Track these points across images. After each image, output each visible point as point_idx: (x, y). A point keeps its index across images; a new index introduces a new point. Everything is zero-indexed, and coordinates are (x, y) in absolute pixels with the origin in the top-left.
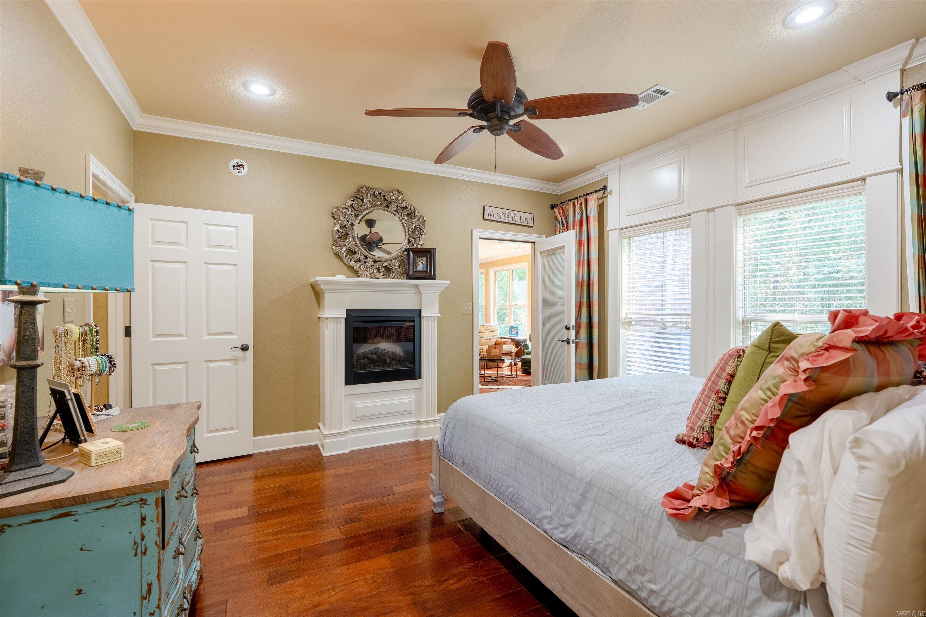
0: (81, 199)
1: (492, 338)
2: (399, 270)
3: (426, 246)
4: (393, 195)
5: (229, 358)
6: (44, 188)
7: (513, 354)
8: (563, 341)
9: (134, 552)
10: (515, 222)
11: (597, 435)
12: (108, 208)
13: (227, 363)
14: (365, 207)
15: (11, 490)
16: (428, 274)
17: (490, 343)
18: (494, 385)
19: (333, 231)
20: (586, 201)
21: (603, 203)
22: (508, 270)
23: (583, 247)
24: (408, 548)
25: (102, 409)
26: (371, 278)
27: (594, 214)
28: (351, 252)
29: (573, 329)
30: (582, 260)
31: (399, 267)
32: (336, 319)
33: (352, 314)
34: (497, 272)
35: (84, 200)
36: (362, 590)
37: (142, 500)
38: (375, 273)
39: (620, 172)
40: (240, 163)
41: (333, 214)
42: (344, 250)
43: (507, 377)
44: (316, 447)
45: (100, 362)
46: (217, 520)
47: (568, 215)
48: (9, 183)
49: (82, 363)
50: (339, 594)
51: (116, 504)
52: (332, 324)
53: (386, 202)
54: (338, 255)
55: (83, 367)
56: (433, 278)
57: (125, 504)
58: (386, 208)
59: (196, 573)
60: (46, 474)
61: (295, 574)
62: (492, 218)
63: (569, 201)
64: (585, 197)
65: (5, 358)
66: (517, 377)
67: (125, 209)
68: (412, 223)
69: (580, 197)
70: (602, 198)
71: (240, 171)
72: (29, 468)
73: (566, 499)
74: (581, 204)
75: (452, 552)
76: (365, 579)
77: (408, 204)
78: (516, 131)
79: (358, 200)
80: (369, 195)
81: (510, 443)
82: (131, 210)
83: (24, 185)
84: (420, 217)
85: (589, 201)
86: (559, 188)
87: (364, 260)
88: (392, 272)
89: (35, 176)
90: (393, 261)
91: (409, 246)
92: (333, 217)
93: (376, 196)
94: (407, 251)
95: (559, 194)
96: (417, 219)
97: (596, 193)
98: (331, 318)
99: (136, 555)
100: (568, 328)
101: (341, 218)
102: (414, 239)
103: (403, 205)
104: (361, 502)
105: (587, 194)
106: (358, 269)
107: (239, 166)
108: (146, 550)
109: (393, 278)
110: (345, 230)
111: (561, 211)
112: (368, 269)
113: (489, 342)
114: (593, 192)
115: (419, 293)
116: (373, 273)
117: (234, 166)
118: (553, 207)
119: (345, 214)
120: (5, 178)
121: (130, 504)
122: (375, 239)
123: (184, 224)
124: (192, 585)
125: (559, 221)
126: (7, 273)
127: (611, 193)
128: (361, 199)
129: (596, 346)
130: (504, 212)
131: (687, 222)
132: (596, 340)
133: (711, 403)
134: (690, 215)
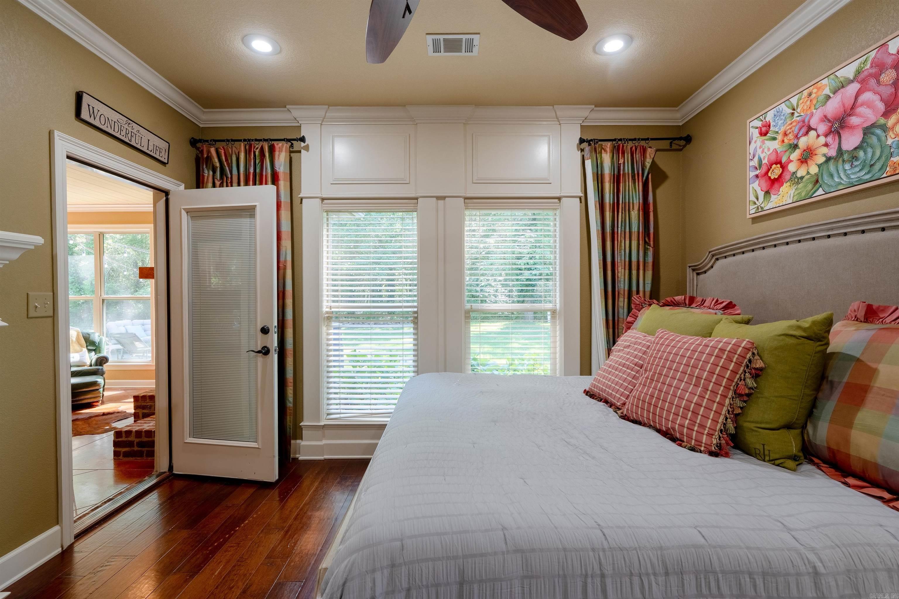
10: (138, 146)
20: (272, 149)
29: (275, 332)
39: (321, 125)
62: (97, 123)
63: (233, 141)
64: (270, 142)
69: (261, 140)
74: (262, 151)
85: (275, 150)
86: (204, 117)
97: (289, 143)
100: (265, 331)
105: (273, 140)
114: (281, 140)
118: (195, 142)
127: (308, 148)
129: (291, 352)
130: (120, 120)
131: (413, 205)
132: (290, 344)
133: (727, 402)
134: (417, 199)
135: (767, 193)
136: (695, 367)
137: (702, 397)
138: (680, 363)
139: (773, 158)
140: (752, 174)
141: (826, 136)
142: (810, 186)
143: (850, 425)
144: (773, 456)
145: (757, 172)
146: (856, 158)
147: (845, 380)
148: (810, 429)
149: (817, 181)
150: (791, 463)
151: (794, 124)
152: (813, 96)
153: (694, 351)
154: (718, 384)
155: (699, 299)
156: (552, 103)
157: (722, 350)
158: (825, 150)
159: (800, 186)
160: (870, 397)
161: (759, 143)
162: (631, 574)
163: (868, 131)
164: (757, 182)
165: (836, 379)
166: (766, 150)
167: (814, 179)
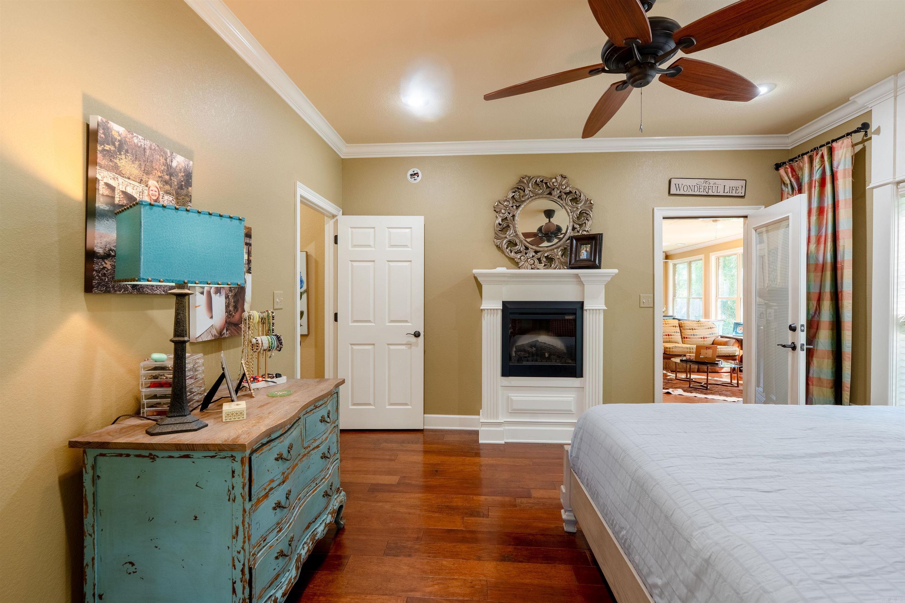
0: (199, 214)
1: (707, 336)
2: (562, 260)
3: (594, 231)
4: (557, 181)
5: (405, 343)
6: (169, 209)
7: (737, 357)
8: (784, 346)
9: (228, 498)
10: (715, 194)
11: (757, 490)
12: (221, 219)
13: (404, 347)
14: (527, 197)
15: (164, 431)
16: (591, 263)
17: (705, 343)
18: (702, 393)
19: (495, 225)
20: (831, 151)
21: (863, 150)
22: (735, 254)
23: (825, 216)
24: (520, 562)
25: (274, 377)
26: (532, 269)
27: (845, 166)
28: (512, 244)
29: (803, 331)
30: (824, 234)
31: (562, 256)
32: (492, 311)
33: (508, 306)
34: (720, 258)
35: (201, 215)
36: (458, 590)
37: (232, 456)
38: (536, 263)
39: (895, 97)
40: (415, 172)
41: (494, 208)
42: (504, 242)
43: (724, 385)
44: (477, 433)
45: (270, 340)
46: (374, 482)
47: (802, 175)
48: (143, 207)
49: (257, 341)
50: (436, 587)
51: (216, 456)
52: (489, 315)
53: (548, 189)
54: (499, 247)
55: (257, 344)
56: (599, 267)
57: (222, 457)
58: (548, 196)
59: (323, 525)
60: (187, 423)
61: (408, 552)
62: (682, 192)
63: (803, 154)
64: (830, 145)
65: (216, 334)
66: (738, 386)
67: (236, 219)
68: (577, 208)
69: (821, 146)
70: (863, 141)
71: (416, 178)
72: (179, 416)
73: (679, 572)
74: (822, 156)
75: (567, 583)
76: (465, 580)
77: (573, 188)
78: (672, 75)
79: (520, 191)
80: (530, 185)
81: (627, 473)
82: (241, 220)
83: (154, 208)
84: (587, 200)
85: (836, 149)
86: (789, 141)
87: (525, 251)
88: (554, 262)
89: (183, 201)
90: (555, 250)
91: (573, 233)
92: (495, 211)
93: (538, 185)
94: (571, 238)
95: (790, 148)
96: (583, 203)
97: (849, 136)
98: (488, 309)
99: (229, 500)
100: (793, 329)
101: (503, 211)
102: (579, 225)
103: (568, 189)
104: (494, 497)
105: (833, 141)
106: (519, 261)
107: (415, 174)
108: (235, 499)
109: (555, 269)
110: (506, 222)
111: (789, 170)
112: (529, 260)
113: (704, 341)
114: (843, 136)
115: (581, 284)
116: (533, 264)
117: (411, 175)
118: (778, 167)
119: (506, 206)
120: (141, 204)
121: (225, 458)
122: (553, 229)
123: (372, 230)
124: (317, 534)
125: (787, 185)
126: (141, 273)
127: (878, 131)
128: (522, 190)
129: (848, 356)
130: (699, 183)
132: (848, 347)
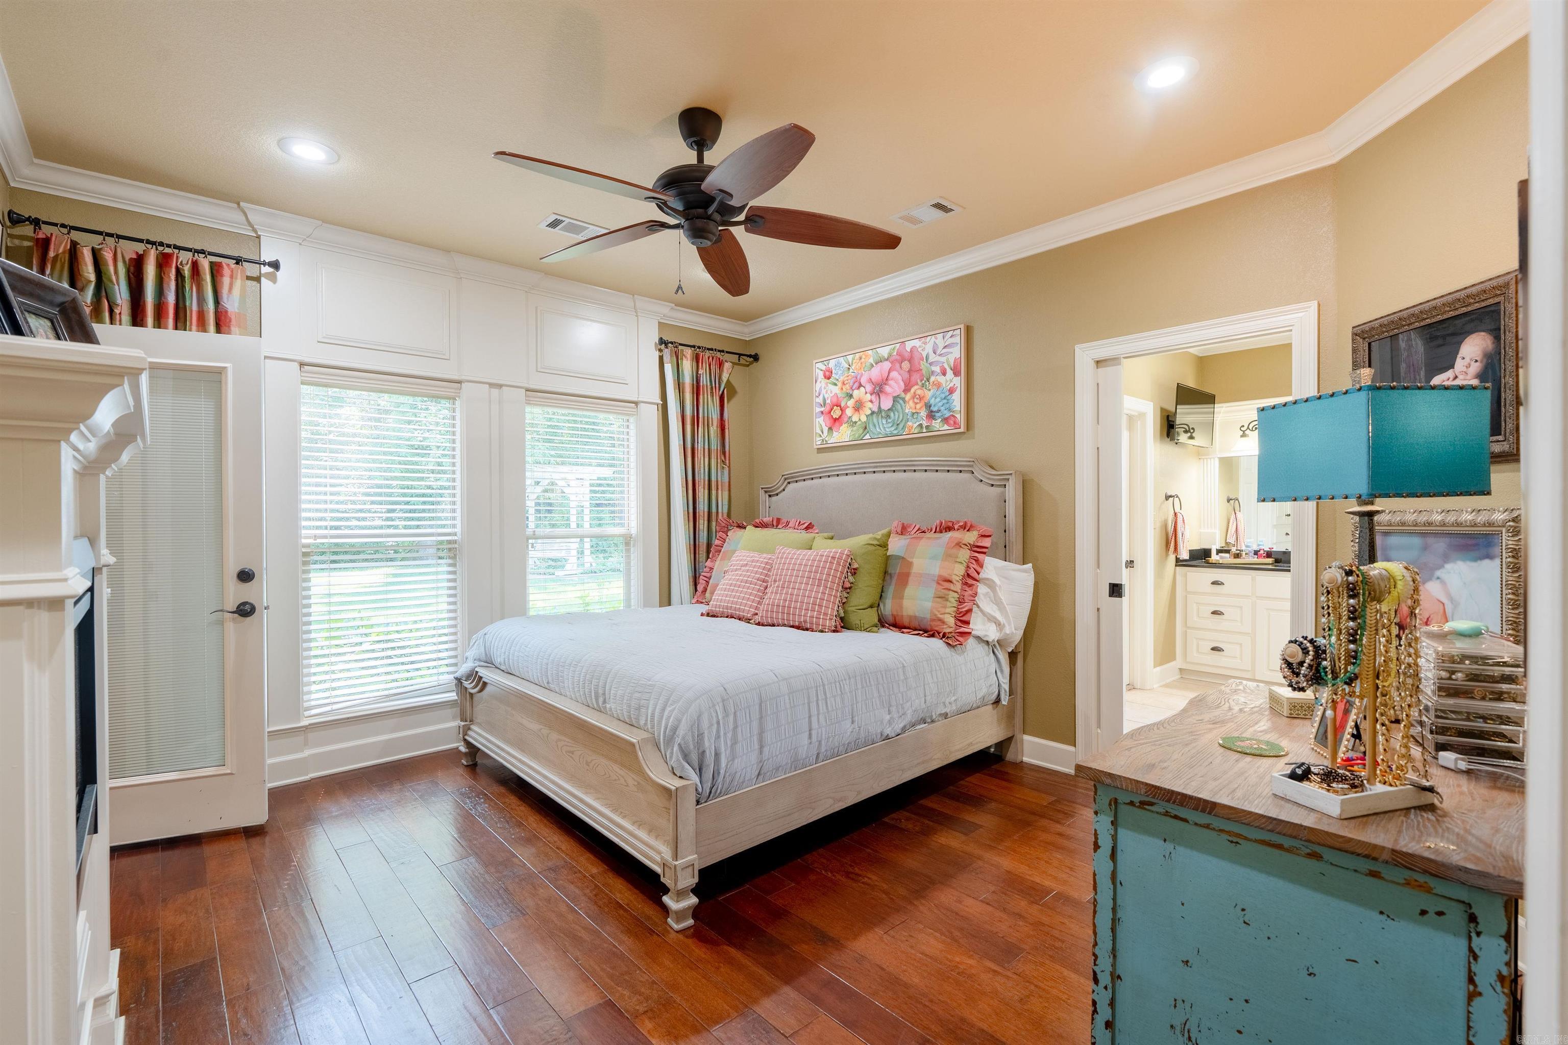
86: (26, 171)
100: (247, 578)
131: (453, 391)
133: (839, 594)
134: (460, 382)
135: (830, 429)
136: (816, 572)
137: (824, 593)
138: (804, 571)
139: (835, 400)
140: (818, 410)
141: (871, 394)
142: (861, 431)
143: (902, 598)
144: (866, 626)
145: (822, 409)
146: (888, 416)
147: (897, 571)
148: (881, 606)
149: (866, 428)
150: (875, 629)
151: (850, 377)
152: (863, 360)
153: (814, 560)
154: (833, 582)
155: (784, 520)
156: (632, 292)
157: (833, 558)
158: (869, 405)
159: (855, 428)
160: (911, 579)
161: (824, 385)
162: (835, 682)
163: (896, 399)
164: (822, 418)
165: (893, 572)
166: (829, 392)
167: (864, 426)
